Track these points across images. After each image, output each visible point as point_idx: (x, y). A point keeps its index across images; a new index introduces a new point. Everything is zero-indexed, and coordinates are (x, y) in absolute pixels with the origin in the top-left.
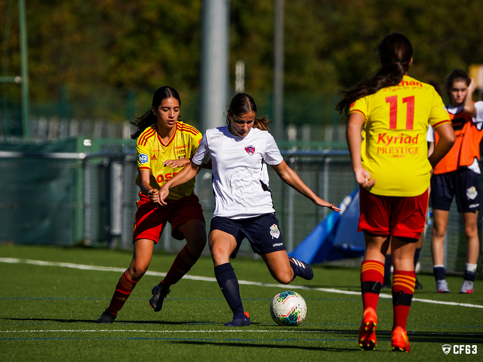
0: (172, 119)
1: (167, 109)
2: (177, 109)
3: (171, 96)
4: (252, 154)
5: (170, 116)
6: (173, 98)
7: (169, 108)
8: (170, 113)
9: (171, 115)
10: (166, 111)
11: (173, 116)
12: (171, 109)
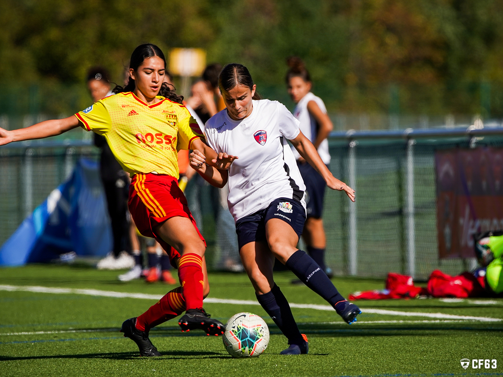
0: (156, 83)
1: (149, 71)
2: (162, 72)
3: (155, 55)
4: (264, 142)
5: (154, 80)
6: (158, 57)
7: (153, 70)
8: (154, 76)
9: (155, 78)
10: (148, 74)
11: (157, 80)
12: (155, 71)
